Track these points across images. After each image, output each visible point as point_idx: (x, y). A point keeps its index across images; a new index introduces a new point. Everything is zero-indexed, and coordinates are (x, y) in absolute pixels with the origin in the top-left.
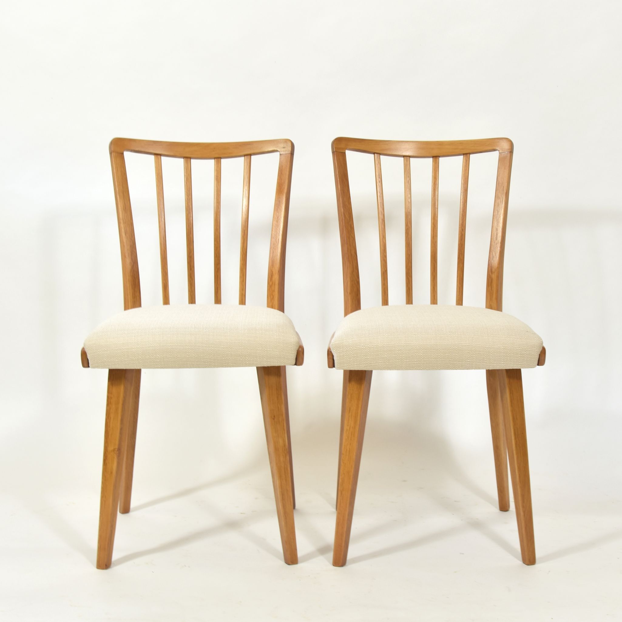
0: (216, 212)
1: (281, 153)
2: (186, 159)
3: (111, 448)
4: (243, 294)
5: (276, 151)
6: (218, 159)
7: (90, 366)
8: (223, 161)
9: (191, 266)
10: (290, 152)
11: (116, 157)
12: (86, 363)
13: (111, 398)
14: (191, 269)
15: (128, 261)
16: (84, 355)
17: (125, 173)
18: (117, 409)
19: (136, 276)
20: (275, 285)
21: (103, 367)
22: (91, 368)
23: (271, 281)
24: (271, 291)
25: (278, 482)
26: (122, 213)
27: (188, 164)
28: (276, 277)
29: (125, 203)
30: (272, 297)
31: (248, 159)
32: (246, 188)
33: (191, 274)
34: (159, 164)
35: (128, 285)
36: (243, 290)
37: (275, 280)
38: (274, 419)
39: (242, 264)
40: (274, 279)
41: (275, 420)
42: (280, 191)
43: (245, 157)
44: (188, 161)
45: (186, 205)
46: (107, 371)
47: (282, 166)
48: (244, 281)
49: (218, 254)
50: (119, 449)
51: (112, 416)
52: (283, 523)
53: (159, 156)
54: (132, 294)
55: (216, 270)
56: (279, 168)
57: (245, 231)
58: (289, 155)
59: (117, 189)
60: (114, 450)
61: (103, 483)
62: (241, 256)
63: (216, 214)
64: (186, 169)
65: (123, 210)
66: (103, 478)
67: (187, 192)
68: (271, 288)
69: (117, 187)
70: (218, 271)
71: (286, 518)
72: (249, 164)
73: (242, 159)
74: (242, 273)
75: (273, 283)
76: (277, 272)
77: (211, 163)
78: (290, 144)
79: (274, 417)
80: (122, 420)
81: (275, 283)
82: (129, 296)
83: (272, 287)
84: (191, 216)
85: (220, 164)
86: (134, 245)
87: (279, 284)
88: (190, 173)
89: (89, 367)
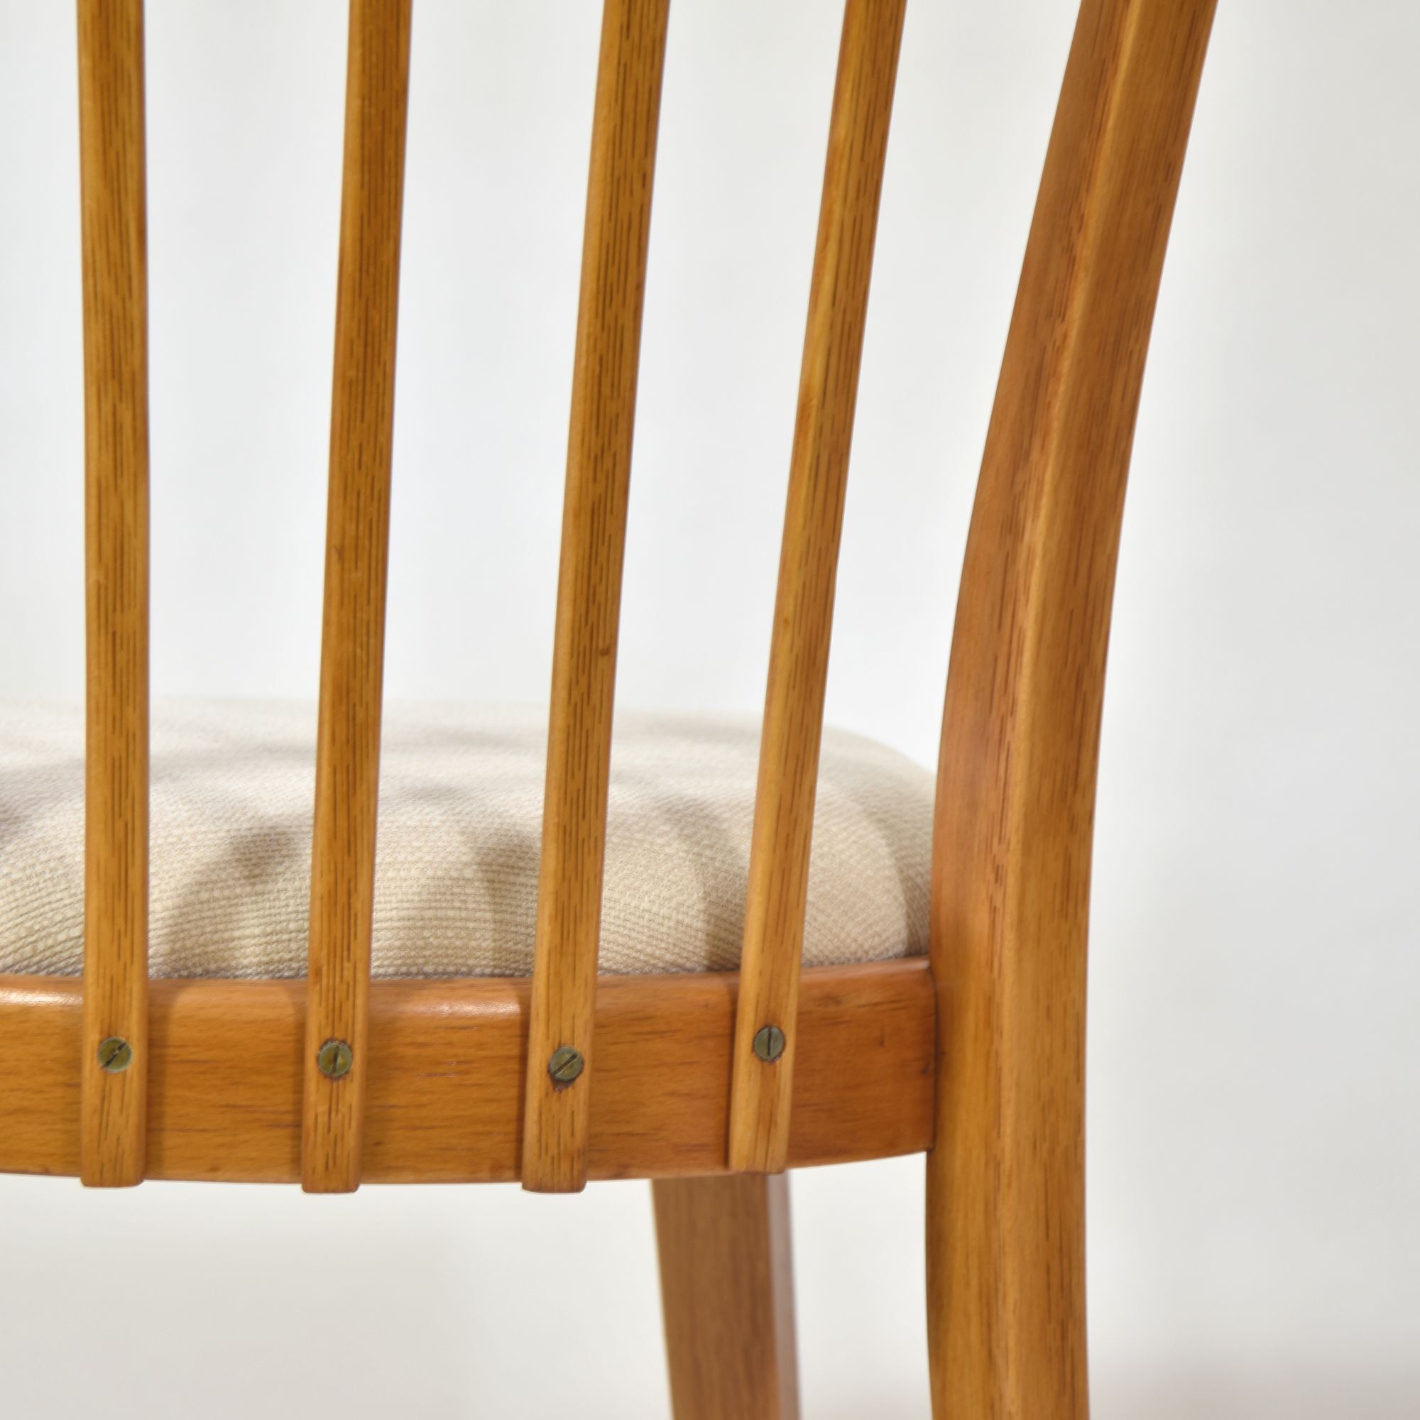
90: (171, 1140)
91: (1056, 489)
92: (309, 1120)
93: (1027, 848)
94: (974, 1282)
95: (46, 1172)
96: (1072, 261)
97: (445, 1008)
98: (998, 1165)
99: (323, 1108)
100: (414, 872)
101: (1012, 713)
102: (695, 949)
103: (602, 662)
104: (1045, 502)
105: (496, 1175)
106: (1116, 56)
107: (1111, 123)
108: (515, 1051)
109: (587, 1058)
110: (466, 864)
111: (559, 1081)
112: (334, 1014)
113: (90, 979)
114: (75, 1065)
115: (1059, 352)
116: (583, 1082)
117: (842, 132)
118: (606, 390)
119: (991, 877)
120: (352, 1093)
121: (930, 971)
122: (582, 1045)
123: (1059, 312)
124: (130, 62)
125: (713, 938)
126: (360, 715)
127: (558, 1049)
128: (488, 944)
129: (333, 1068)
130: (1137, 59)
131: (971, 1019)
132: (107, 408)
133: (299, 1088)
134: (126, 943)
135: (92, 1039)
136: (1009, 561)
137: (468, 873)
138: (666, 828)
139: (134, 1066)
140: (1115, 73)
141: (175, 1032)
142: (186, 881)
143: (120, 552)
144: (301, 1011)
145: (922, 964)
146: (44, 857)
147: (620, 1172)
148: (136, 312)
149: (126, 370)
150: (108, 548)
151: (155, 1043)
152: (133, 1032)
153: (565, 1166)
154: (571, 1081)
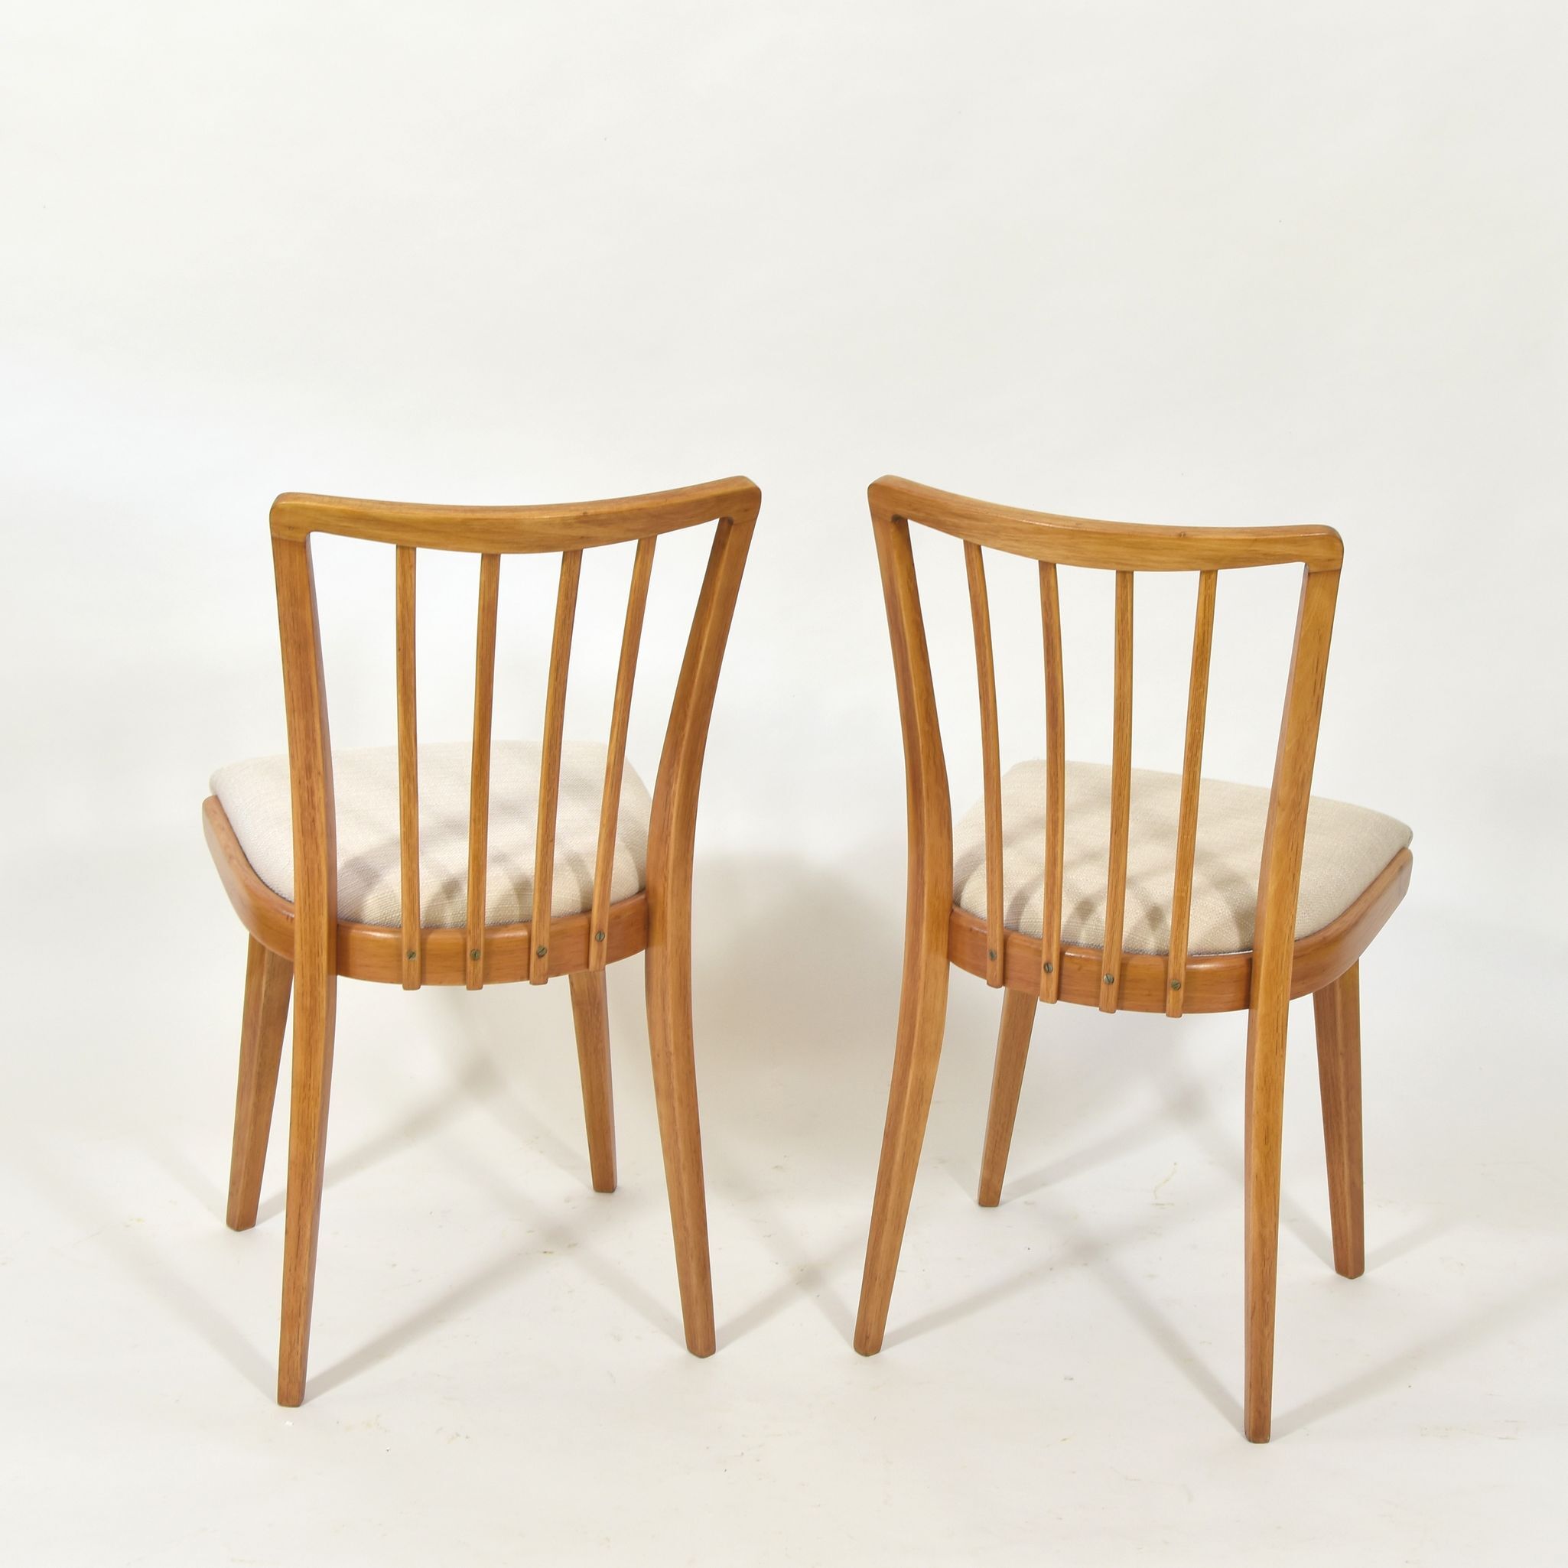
90: (428, 976)
91: (682, 776)
92: (468, 971)
93: (674, 871)
94: (659, 986)
95: (392, 982)
96: (685, 716)
97: (506, 935)
98: (666, 958)
99: (472, 968)
100: (496, 894)
101: (670, 835)
102: (578, 907)
103: (551, 844)
104: (679, 780)
105: (522, 979)
106: (698, 663)
107: (696, 680)
108: (527, 947)
109: (548, 948)
110: (511, 890)
111: (540, 956)
112: (475, 943)
113: (404, 930)
114: (400, 955)
115: (682, 739)
116: (546, 956)
117: (618, 697)
118: (551, 772)
119: (663, 879)
120: (480, 964)
121: (646, 899)
122: (546, 945)
123: (683, 728)
124: (412, 696)
125: (583, 903)
126: (481, 863)
127: (540, 947)
128: (518, 913)
129: (475, 957)
130: (704, 663)
131: (658, 916)
132: (406, 786)
133: (465, 960)
134: (414, 927)
135: (405, 951)
136: (668, 794)
137: (512, 893)
138: (568, 868)
139: (417, 958)
140: (697, 667)
141: (428, 947)
142: (430, 899)
143: (410, 823)
144: (465, 940)
145: (643, 897)
146: (387, 891)
147: (558, 975)
148: (414, 760)
149: (412, 777)
150: (407, 823)
151: (423, 950)
152: (417, 949)
153: (542, 978)
154: (543, 956)
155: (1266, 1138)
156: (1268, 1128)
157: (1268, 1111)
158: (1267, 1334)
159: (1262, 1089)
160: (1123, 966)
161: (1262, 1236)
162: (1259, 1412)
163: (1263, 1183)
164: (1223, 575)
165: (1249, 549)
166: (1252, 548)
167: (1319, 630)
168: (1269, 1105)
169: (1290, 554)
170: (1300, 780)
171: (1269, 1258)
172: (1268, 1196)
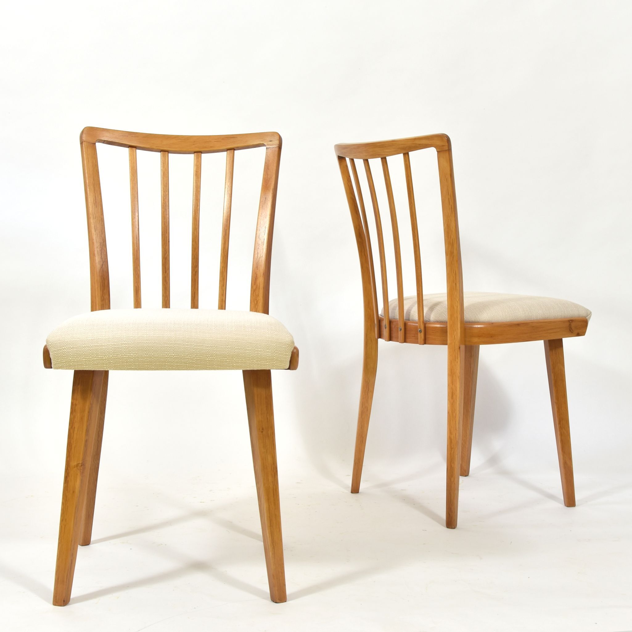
0: (195, 210)
1: (267, 147)
2: (163, 152)
3: (73, 463)
4: (222, 300)
5: (263, 145)
6: (198, 153)
7: (52, 366)
8: (204, 156)
9: (165, 268)
10: (277, 146)
11: (87, 147)
12: (48, 363)
13: (76, 405)
14: (166, 272)
15: (97, 259)
16: (46, 353)
17: (97, 164)
18: (82, 418)
19: (105, 277)
20: (259, 289)
21: (68, 367)
22: (54, 369)
23: (255, 285)
24: (254, 295)
25: (265, 506)
26: (92, 207)
27: (165, 158)
28: (261, 280)
29: (95, 196)
30: (256, 302)
31: (231, 153)
32: (228, 184)
33: (165, 277)
34: (133, 157)
35: (96, 287)
36: (223, 295)
37: (260, 284)
38: (262, 432)
39: (223, 267)
40: (258, 282)
41: (264, 433)
42: (266, 187)
43: (228, 151)
44: (165, 154)
45: (162, 202)
46: (72, 372)
47: (269, 161)
48: (225, 286)
49: (196, 256)
50: (83, 465)
51: (76, 425)
52: (271, 554)
53: (134, 149)
54: (100, 296)
55: (194, 273)
56: (266, 163)
57: (226, 230)
58: (277, 149)
59: (87, 181)
60: (77, 465)
61: (63, 503)
62: (222, 258)
63: (195, 212)
64: (163, 164)
65: (93, 204)
66: (63, 498)
67: (163, 188)
68: (255, 293)
69: (87, 179)
70: (195, 275)
71: (274, 548)
72: (232, 159)
73: (225, 154)
74: (222, 276)
75: (257, 287)
76: (262, 274)
77: (190, 158)
78: (278, 138)
79: (263, 429)
80: (87, 431)
81: (259, 287)
82: (97, 299)
83: (256, 291)
84: (167, 214)
85: (200, 159)
86: (104, 243)
87: (264, 288)
88: (167, 167)
89: (52, 368)
155: (452, 396)
156: (453, 392)
157: (453, 385)
158: (452, 481)
159: (450, 375)
160: (405, 324)
161: (450, 438)
162: (449, 515)
163: (451, 415)
164: (411, 154)
165: (413, 143)
166: (415, 142)
167: (446, 177)
168: (453, 382)
169: (428, 144)
170: (452, 242)
171: (453, 448)
172: (453, 421)
